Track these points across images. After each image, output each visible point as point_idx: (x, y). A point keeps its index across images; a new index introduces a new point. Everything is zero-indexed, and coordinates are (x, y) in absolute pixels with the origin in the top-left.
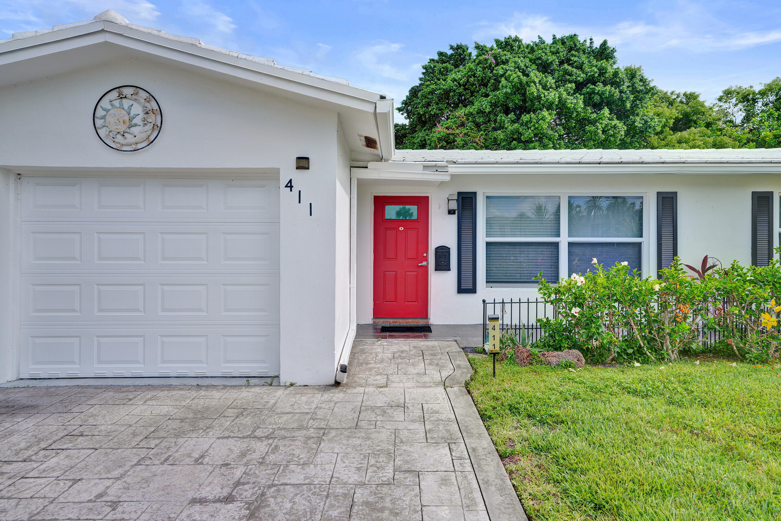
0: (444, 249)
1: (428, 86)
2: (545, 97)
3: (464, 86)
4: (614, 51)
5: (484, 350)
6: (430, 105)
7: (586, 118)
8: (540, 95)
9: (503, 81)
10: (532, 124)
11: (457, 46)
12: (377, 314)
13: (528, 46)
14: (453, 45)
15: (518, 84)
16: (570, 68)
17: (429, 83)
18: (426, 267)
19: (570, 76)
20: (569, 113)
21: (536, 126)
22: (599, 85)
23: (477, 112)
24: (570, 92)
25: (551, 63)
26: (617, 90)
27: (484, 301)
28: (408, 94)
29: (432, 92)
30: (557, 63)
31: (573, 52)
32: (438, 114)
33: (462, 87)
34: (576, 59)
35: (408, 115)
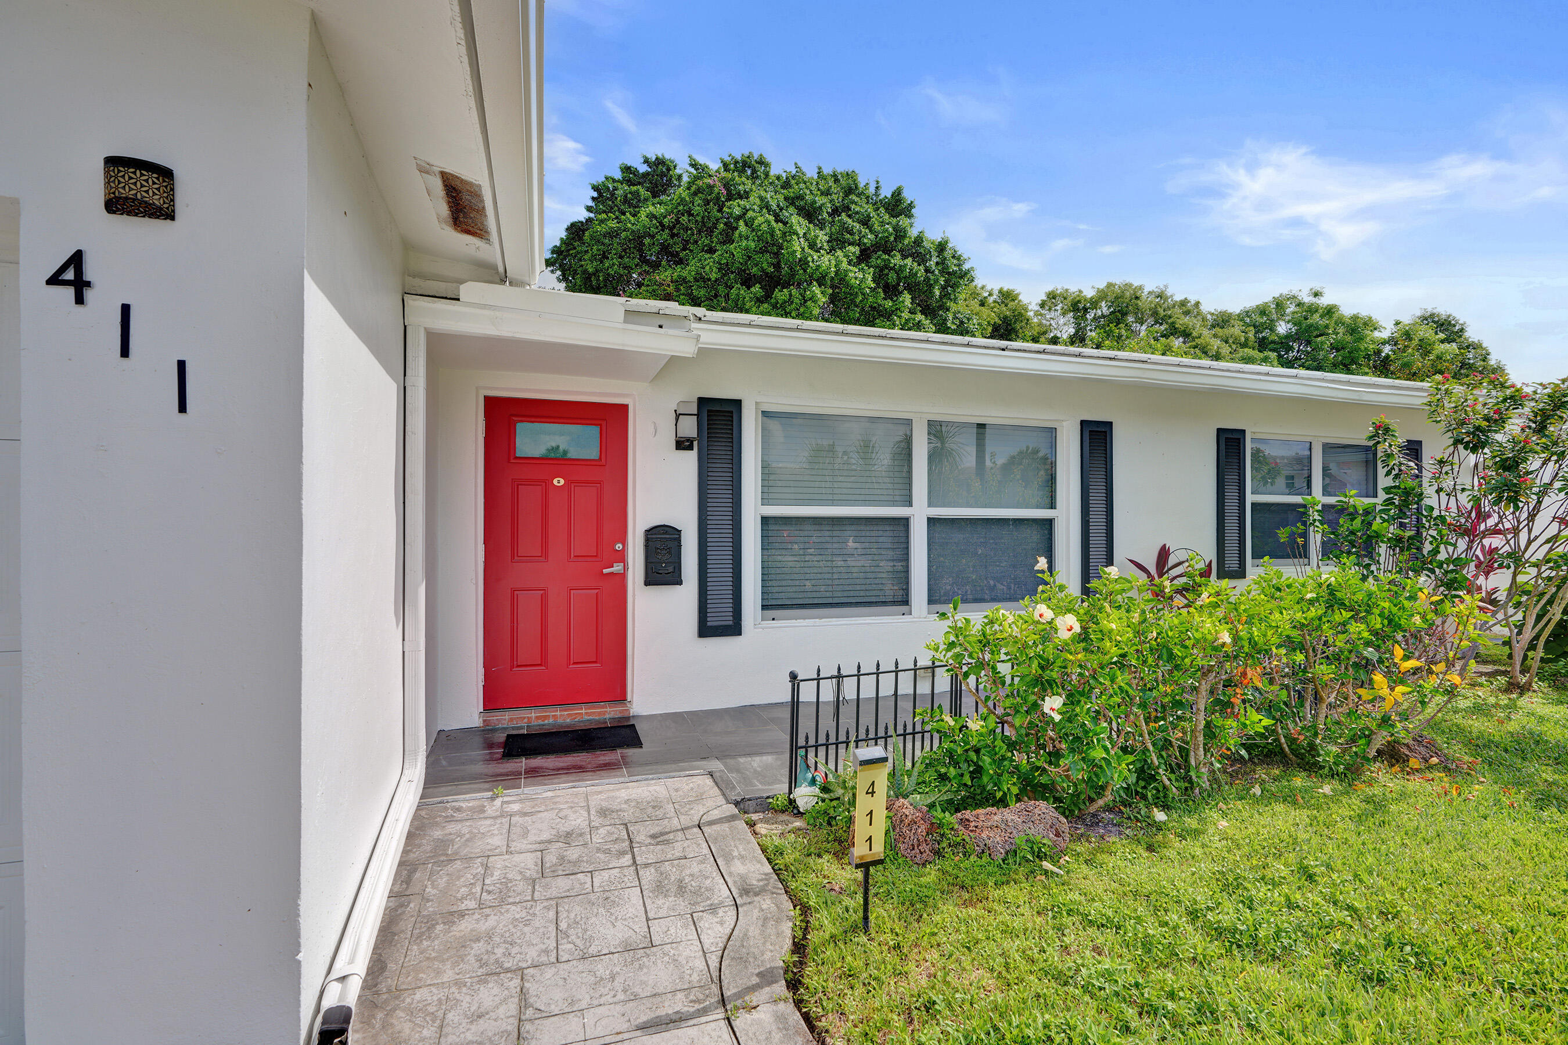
0: (666, 533)
1: (602, 221)
2: (813, 261)
3: (671, 229)
4: (911, 206)
5: (792, 802)
6: (608, 258)
7: (875, 307)
8: (806, 258)
9: (742, 227)
10: (794, 306)
11: (657, 159)
12: (492, 701)
13: (778, 178)
14: (649, 156)
15: (768, 235)
16: (850, 221)
17: (604, 216)
18: (622, 577)
19: (851, 235)
20: (851, 294)
21: (802, 310)
22: (895, 255)
23: (695, 278)
24: (852, 260)
25: (820, 207)
26: (922, 268)
27: (793, 676)
28: (563, 234)
29: (612, 234)
30: (830, 210)
31: (853, 197)
32: (622, 276)
33: (667, 231)
34: (858, 209)
35: (564, 275)
